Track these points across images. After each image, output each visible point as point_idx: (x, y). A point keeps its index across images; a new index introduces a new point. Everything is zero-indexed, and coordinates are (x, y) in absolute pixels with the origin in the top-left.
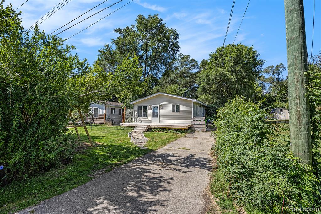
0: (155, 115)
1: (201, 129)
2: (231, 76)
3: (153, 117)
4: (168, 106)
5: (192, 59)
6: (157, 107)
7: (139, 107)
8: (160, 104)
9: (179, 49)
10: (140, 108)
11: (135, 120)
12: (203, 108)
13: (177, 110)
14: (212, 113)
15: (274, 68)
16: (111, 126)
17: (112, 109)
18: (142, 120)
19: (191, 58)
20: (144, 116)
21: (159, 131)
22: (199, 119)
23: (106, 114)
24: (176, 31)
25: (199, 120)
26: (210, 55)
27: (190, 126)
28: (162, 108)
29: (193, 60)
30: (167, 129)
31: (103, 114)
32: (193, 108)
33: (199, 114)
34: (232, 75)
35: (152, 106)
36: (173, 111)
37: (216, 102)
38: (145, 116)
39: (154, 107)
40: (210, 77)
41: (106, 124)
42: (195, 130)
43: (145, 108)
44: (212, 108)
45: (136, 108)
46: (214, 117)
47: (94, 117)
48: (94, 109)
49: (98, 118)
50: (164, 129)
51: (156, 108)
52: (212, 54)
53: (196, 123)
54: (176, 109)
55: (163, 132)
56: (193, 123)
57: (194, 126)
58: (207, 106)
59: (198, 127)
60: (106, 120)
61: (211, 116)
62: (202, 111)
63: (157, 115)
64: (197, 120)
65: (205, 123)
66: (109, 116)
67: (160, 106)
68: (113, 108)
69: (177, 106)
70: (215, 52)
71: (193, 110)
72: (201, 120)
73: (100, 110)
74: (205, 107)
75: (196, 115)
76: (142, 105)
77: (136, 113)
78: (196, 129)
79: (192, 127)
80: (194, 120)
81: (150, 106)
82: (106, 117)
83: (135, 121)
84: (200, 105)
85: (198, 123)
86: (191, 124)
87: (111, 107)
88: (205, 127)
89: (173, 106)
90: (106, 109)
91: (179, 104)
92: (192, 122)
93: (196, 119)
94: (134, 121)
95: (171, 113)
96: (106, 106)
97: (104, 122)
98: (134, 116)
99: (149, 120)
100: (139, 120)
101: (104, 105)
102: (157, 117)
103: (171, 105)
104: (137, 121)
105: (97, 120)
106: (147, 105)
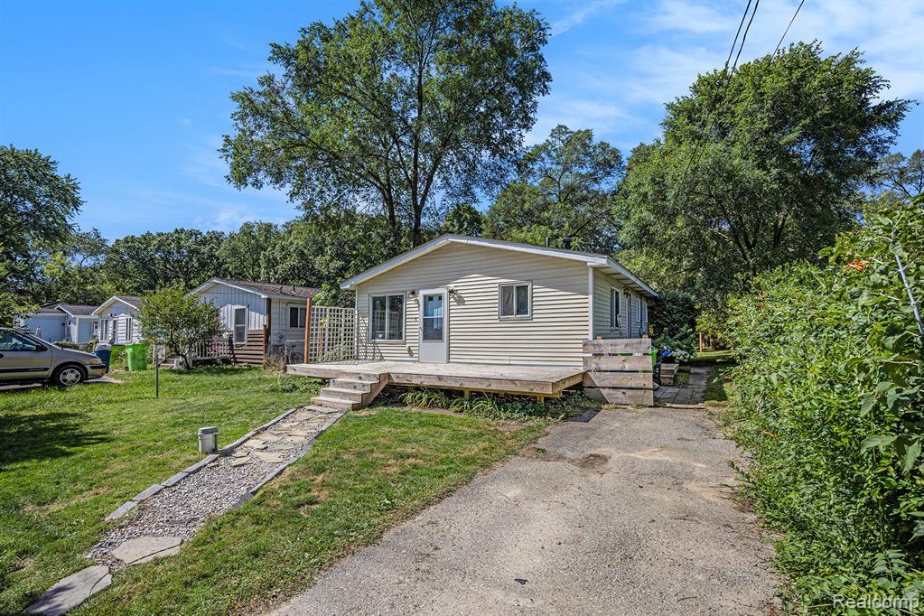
0: (432, 331)
1: (629, 392)
2: (758, 173)
3: (426, 337)
4: (481, 289)
5: (602, 143)
6: (441, 298)
7: (375, 300)
8: (452, 286)
9: (545, 87)
10: (378, 303)
11: (362, 350)
12: (636, 301)
13: (522, 309)
14: (674, 321)
15: (904, 164)
17: (294, 311)
18: (383, 349)
19: (596, 141)
20: (391, 336)
21: (429, 399)
22: (621, 345)
23: (268, 331)
24: (536, 17)
25: (620, 349)
26: (670, 106)
27: (578, 380)
28: (460, 301)
29: (604, 146)
30: (467, 393)
31: (262, 328)
32: (591, 297)
33: (623, 322)
34: (762, 166)
35: (422, 293)
36: (506, 310)
37: (691, 282)
38: (397, 334)
39: (431, 298)
40: (669, 181)
41: (268, 364)
42: (603, 401)
43: (397, 303)
44: (674, 301)
45: (364, 302)
46: (686, 336)
47: (233, 339)
48: (236, 310)
49: (245, 342)
50: (450, 395)
51: (436, 300)
52: (675, 102)
53: (605, 363)
54: (516, 302)
55: (448, 407)
56: (594, 366)
57: (597, 379)
58: (656, 295)
59: (615, 383)
60: (269, 349)
61: (672, 334)
62: (635, 311)
63: (441, 329)
64: (610, 350)
65: (649, 363)
66: (280, 337)
67: (451, 292)
68: (299, 306)
69: (522, 290)
70: (689, 94)
71: (591, 305)
72: (629, 350)
73: (253, 313)
74: (648, 298)
75: (608, 326)
76: (385, 290)
77: (364, 324)
78: (604, 392)
79: (587, 383)
80: (597, 351)
81: (413, 293)
82: (267, 341)
83: (362, 356)
84: (629, 289)
85: (615, 364)
86: (582, 370)
87: (290, 306)
88: (650, 383)
89: (505, 290)
90: (269, 312)
91: (531, 280)
92: (585, 361)
93: (606, 345)
94: (358, 355)
95: (498, 321)
96: (269, 301)
97: (261, 357)
98: (358, 333)
99: (410, 352)
100: (374, 349)
101: (263, 296)
102: (441, 338)
103: (497, 285)
104: (366, 356)
105: (243, 352)
106: (402, 291)
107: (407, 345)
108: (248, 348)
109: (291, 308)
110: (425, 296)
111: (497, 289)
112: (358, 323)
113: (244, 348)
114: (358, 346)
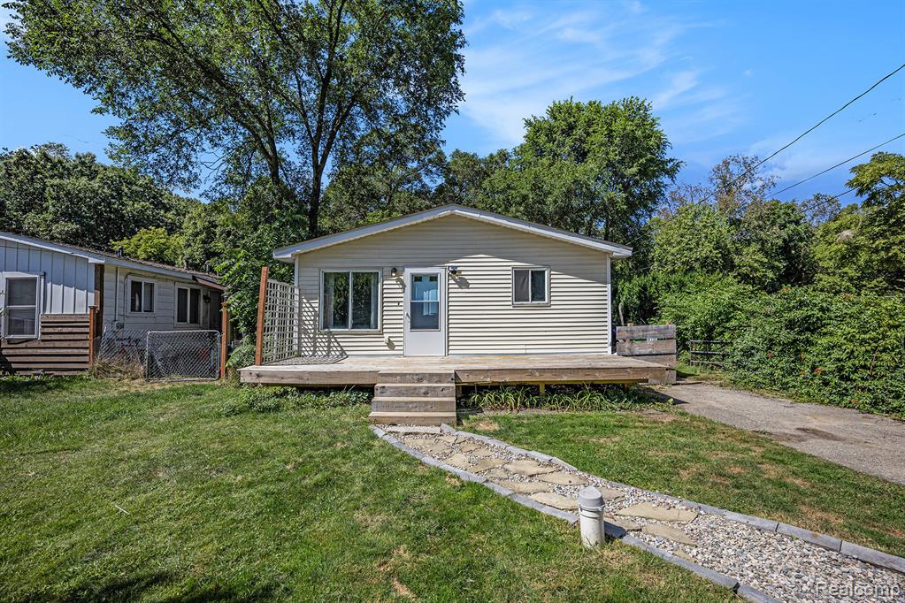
0: (424, 318)
3: (414, 326)
6: (434, 278)
7: (328, 276)
8: (451, 265)
10: (336, 281)
11: (306, 342)
13: (538, 294)
16: (140, 386)
17: (136, 287)
18: (344, 342)
20: (359, 324)
23: (98, 316)
28: (463, 283)
31: (81, 311)
35: (408, 271)
36: (519, 296)
39: (421, 279)
41: (104, 370)
43: (367, 281)
45: (310, 278)
49: (38, 335)
51: (426, 281)
53: (637, 348)
54: (530, 288)
56: (626, 351)
60: (104, 346)
63: (436, 315)
65: (673, 346)
66: (121, 326)
67: (452, 272)
68: (144, 281)
69: (538, 277)
71: (609, 293)
73: (58, 288)
76: (350, 265)
77: (312, 309)
80: (630, 336)
81: (395, 270)
82: (98, 332)
83: (307, 351)
87: (131, 278)
89: (519, 275)
90: (100, 286)
91: (548, 266)
94: (300, 350)
95: (511, 308)
96: (100, 269)
97: (86, 359)
98: (300, 320)
99: (390, 345)
100: (329, 342)
101: (91, 260)
102: (436, 326)
103: (510, 268)
104: (315, 351)
105: (30, 351)
106: (377, 268)
107: (386, 336)
108: (42, 345)
109: (133, 283)
110: (412, 275)
111: (510, 273)
112: (300, 307)
113: (35, 344)
114: (300, 338)
